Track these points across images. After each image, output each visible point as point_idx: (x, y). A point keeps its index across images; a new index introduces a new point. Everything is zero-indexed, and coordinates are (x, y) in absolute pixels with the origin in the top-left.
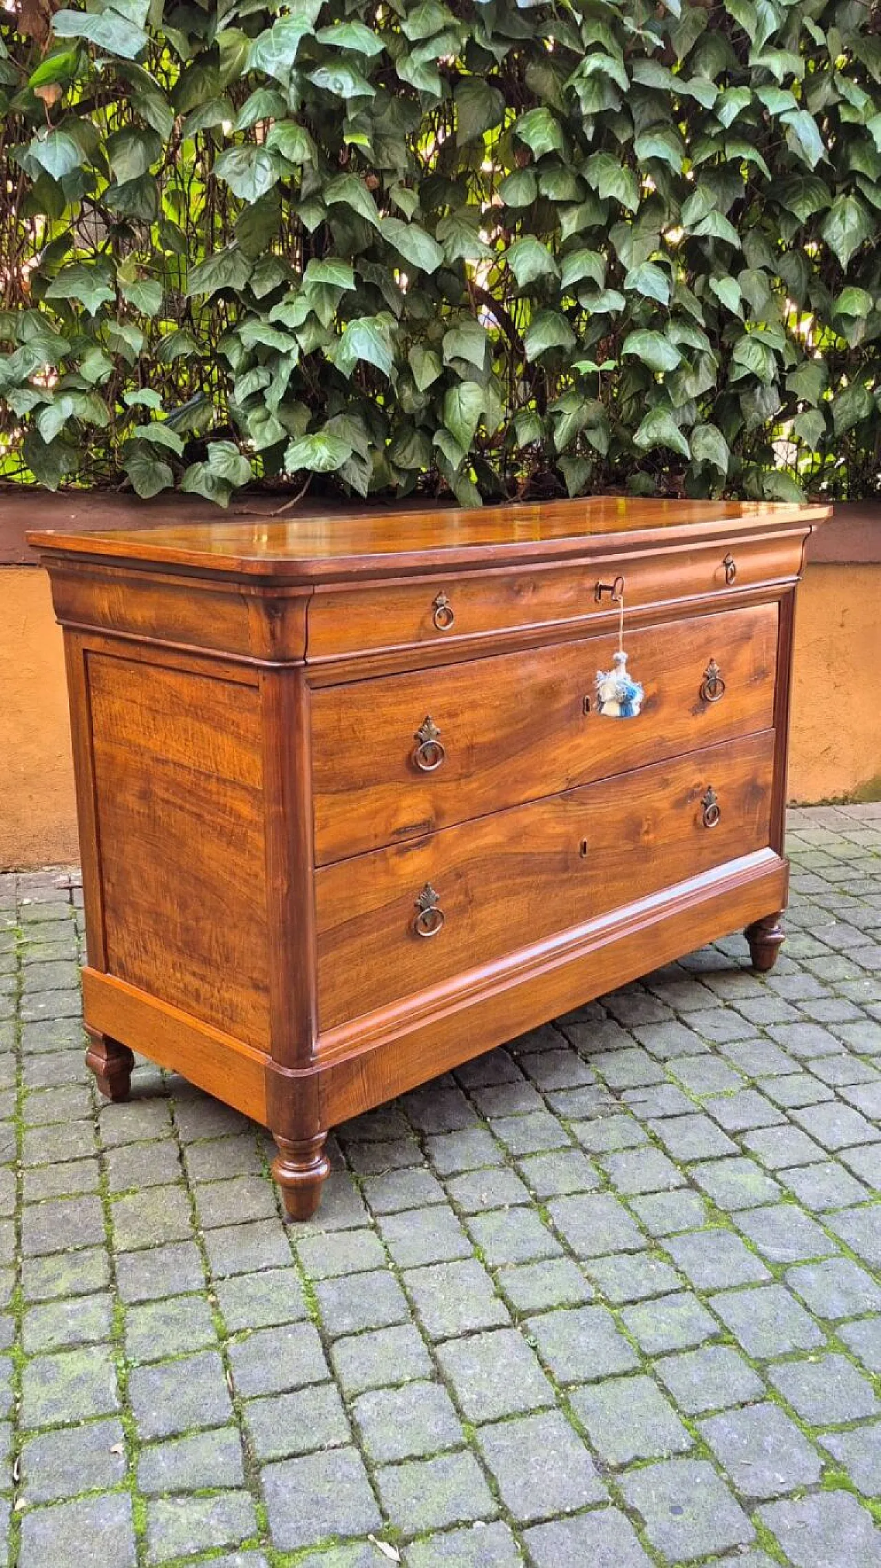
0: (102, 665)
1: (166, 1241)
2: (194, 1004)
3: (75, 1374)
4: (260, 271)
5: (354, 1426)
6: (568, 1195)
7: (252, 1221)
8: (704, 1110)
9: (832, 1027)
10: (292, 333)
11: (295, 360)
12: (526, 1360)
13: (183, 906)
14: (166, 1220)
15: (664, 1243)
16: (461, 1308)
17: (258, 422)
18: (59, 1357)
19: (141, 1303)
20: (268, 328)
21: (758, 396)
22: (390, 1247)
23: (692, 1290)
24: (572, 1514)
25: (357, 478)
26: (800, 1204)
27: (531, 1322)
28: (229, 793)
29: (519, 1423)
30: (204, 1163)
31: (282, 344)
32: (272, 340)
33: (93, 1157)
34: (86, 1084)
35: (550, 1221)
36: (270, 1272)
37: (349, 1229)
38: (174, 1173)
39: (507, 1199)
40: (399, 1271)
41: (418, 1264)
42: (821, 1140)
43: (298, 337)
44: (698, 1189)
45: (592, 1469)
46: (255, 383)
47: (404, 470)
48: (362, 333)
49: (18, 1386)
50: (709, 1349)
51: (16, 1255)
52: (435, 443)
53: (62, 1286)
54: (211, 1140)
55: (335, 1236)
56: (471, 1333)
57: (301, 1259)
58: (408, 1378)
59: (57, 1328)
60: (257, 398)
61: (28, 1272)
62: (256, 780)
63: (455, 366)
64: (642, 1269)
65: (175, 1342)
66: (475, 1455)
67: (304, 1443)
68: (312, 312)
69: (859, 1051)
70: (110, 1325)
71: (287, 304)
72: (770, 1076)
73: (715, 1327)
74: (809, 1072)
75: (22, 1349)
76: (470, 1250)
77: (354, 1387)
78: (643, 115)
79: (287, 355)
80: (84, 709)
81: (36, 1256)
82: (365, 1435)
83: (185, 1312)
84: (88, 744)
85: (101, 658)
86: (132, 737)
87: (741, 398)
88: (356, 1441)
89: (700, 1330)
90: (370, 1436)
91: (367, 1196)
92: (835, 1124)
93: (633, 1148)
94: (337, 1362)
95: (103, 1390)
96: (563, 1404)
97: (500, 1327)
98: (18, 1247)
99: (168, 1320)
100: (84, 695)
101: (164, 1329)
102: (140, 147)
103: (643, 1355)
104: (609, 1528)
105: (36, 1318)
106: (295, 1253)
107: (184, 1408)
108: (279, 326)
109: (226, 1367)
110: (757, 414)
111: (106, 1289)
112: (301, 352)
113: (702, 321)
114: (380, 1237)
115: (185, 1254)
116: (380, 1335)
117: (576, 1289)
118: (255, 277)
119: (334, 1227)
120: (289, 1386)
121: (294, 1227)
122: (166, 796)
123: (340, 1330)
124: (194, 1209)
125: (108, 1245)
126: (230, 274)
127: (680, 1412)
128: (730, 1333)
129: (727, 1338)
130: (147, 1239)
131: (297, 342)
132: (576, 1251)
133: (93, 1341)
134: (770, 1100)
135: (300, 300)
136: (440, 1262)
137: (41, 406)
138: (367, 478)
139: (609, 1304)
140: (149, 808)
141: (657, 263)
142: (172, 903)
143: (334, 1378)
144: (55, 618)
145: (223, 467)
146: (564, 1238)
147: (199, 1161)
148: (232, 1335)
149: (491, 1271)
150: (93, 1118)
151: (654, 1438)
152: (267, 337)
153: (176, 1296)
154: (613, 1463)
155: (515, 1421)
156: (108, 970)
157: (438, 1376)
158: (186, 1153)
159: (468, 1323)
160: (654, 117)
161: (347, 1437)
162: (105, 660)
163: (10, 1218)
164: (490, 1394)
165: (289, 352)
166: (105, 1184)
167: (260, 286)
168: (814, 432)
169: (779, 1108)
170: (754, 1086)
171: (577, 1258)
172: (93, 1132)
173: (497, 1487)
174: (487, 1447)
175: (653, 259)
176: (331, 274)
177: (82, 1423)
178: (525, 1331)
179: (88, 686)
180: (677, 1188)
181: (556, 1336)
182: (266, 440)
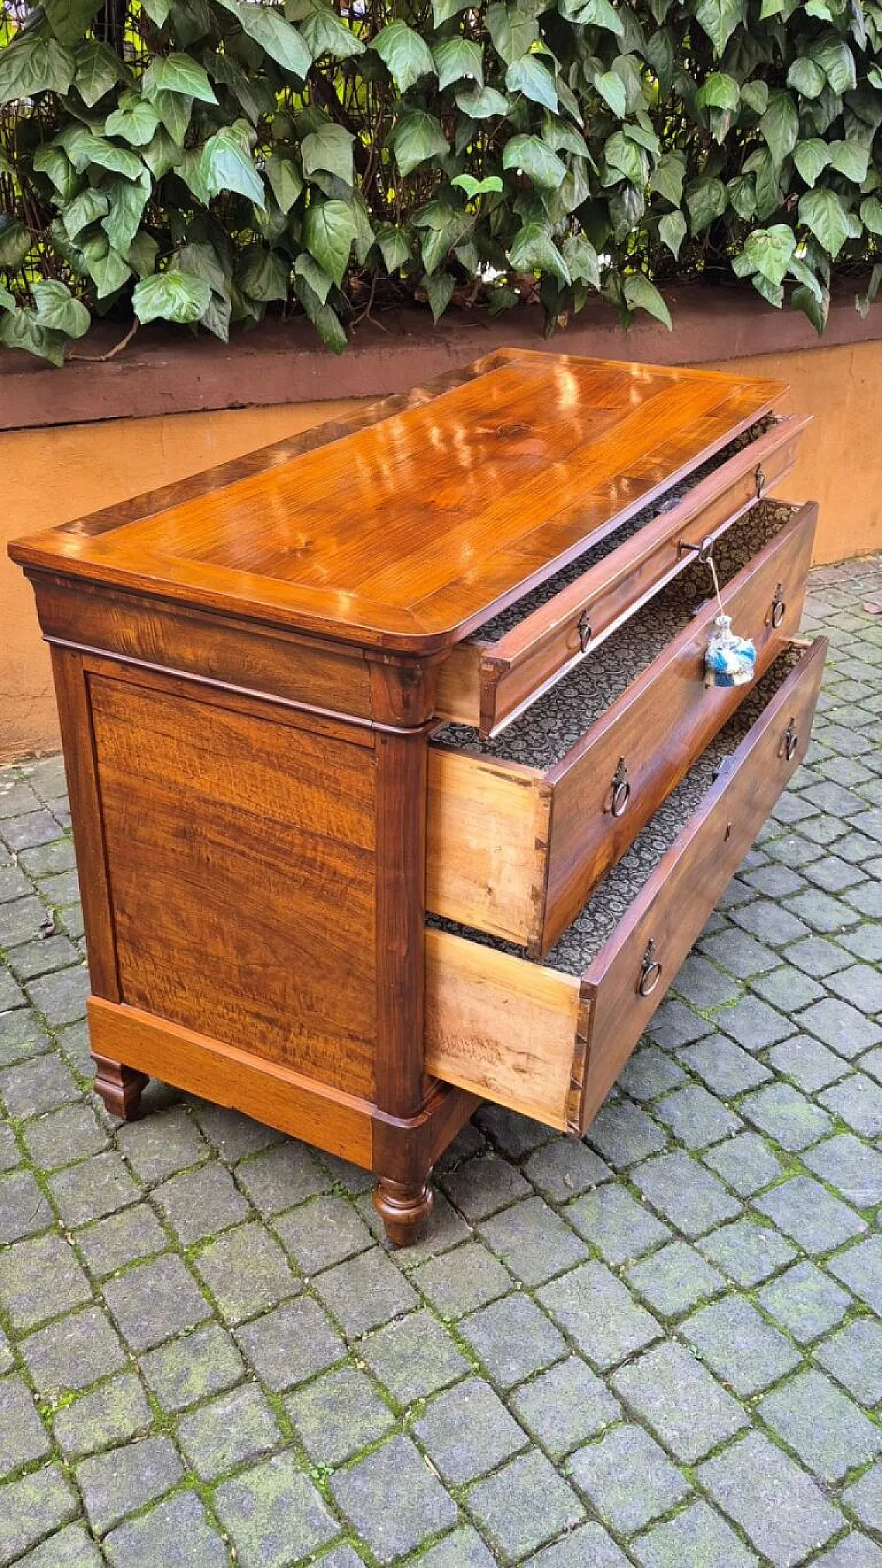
0: (114, 689)
1: (279, 1301)
2: (259, 1045)
3: (272, 1497)
4: (83, 67)
5: (583, 1496)
6: (644, 1161)
7: (353, 1257)
8: (719, 1029)
9: (785, 902)
10: (138, 152)
11: (147, 192)
12: (701, 1376)
13: (242, 949)
14: (264, 1272)
15: (756, 1202)
16: (612, 1326)
17: (98, 258)
18: (245, 1478)
19: (294, 1388)
20: (103, 143)
21: (627, 201)
22: (508, 1260)
23: (807, 1256)
24: (824, 1548)
25: (216, 320)
26: (852, 1131)
27: (685, 1327)
28: (320, 848)
29: (730, 1453)
30: (266, 1188)
31: (129, 168)
32: (111, 161)
33: (141, 1201)
34: (81, 1101)
35: (643, 1198)
36: (406, 1318)
37: (455, 1247)
38: (239, 1210)
39: (590, 1177)
40: (531, 1290)
41: (544, 1278)
42: (837, 1048)
43: (145, 157)
44: (757, 1130)
45: (818, 1494)
46: (89, 211)
47: (257, 302)
48: (229, 157)
49: (221, 1529)
50: (854, 1325)
51: (126, 1353)
52: (296, 271)
53: (198, 1385)
54: (258, 1154)
55: (447, 1257)
56: (637, 1354)
57: (428, 1295)
58: (604, 1425)
59: (221, 1442)
60: (93, 231)
61: (152, 1373)
62: (367, 840)
63: (318, 180)
64: (753, 1240)
65: (355, 1431)
66: (708, 1502)
67: (546, 1530)
68: (161, 124)
69: (823, 930)
70: (276, 1424)
71: (126, 112)
72: (758, 975)
73: (849, 1300)
74: (790, 964)
75: (197, 1477)
76: (585, 1251)
77: (559, 1448)
79: (137, 183)
80: (84, 733)
81: (150, 1350)
82: (598, 1505)
83: (344, 1389)
84: (92, 771)
85: (112, 683)
86: (164, 773)
87: (611, 203)
88: (592, 1514)
89: (837, 1304)
90: (604, 1502)
91: (454, 1199)
92: (841, 1028)
93: (676, 1089)
94: (528, 1420)
95: (314, 1511)
96: (758, 1421)
97: (657, 1341)
98: (123, 1342)
99: (333, 1405)
100: (86, 719)
101: (335, 1418)
103: (800, 1346)
104: (863, 1557)
105: (193, 1434)
106: (416, 1289)
107: (408, 1515)
108: (118, 142)
109: (422, 1451)
110: (625, 221)
111: (245, 1379)
112: (153, 177)
113: (580, 121)
114: (491, 1250)
115: (306, 1314)
116: (551, 1376)
117: (707, 1280)
118: (79, 77)
119: (440, 1249)
120: (496, 1462)
121: (400, 1255)
122: (219, 839)
123: (512, 1380)
124: (285, 1251)
125: (217, 1316)
126: (47, 71)
127: (861, 1405)
128: (861, 1302)
129: (861, 1307)
130: (257, 1303)
131: (145, 165)
132: (684, 1230)
133: (269, 1450)
134: (771, 1005)
135: (141, 109)
136: (565, 1272)
138: (226, 320)
139: (741, 1289)
140: (191, 848)
141: (541, 57)
142: (225, 945)
143: (534, 1441)
144: (42, 634)
145: (55, 314)
146: (665, 1217)
147: (259, 1186)
148: (407, 1409)
149: (616, 1271)
150: (113, 1147)
151: (854, 1442)
152: (108, 160)
153: (324, 1371)
154: (832, 1480)
155: (725, 1452)
156: (122, 999)
157: (630, 1415)
158: (240, 1176)
159: (627, 1343)
161: (582, 1513)
162: (120, 685)
163: (91, 1302)
164: (689, 1427)
165: (139, 178)
166: (173, 1235)
167: (88, 89)
168: (678, 236)
169: (783, 1013)
170: (750, 990)
171: (689, 1240)
172: (123, 1166)
173: (745, 1535)
174: (715, 1491)
175: (533, 51)
176: (182, 77)
177: (313, 1558)
178: (681, 1339)
179: (90, 709)
180: (738, 1132)
181: (714, 1341)
182: (110, 284)
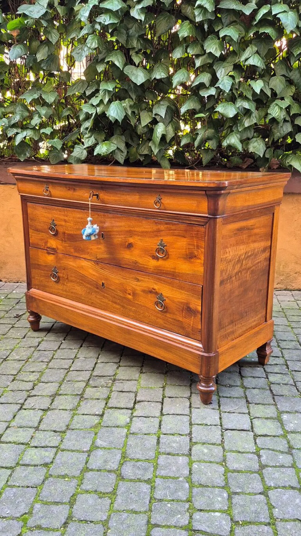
17: (87, 138)
20: (89, 106)
43: (96, 108)
46: (87, 125)
48: (114, 106)
52: (149, 145)
63: (156, 117)
68: (102, 99)
71: (95, 98)
78: (226, 20)
102: (47, 48)
108: (92, 105)
110: (279, 134)
112: (96, 113)
118: (88, 88)
126: (80, 88)
131: (96, 110)
135: (99, 96)
137: (17, 133)
141: (230, 76)
145: (77, 153)
152: (89, 109)
160: (231, 20)
165: (93, 114)
167: (88, 92)
175: (229, 74)
182: (89, 144)
